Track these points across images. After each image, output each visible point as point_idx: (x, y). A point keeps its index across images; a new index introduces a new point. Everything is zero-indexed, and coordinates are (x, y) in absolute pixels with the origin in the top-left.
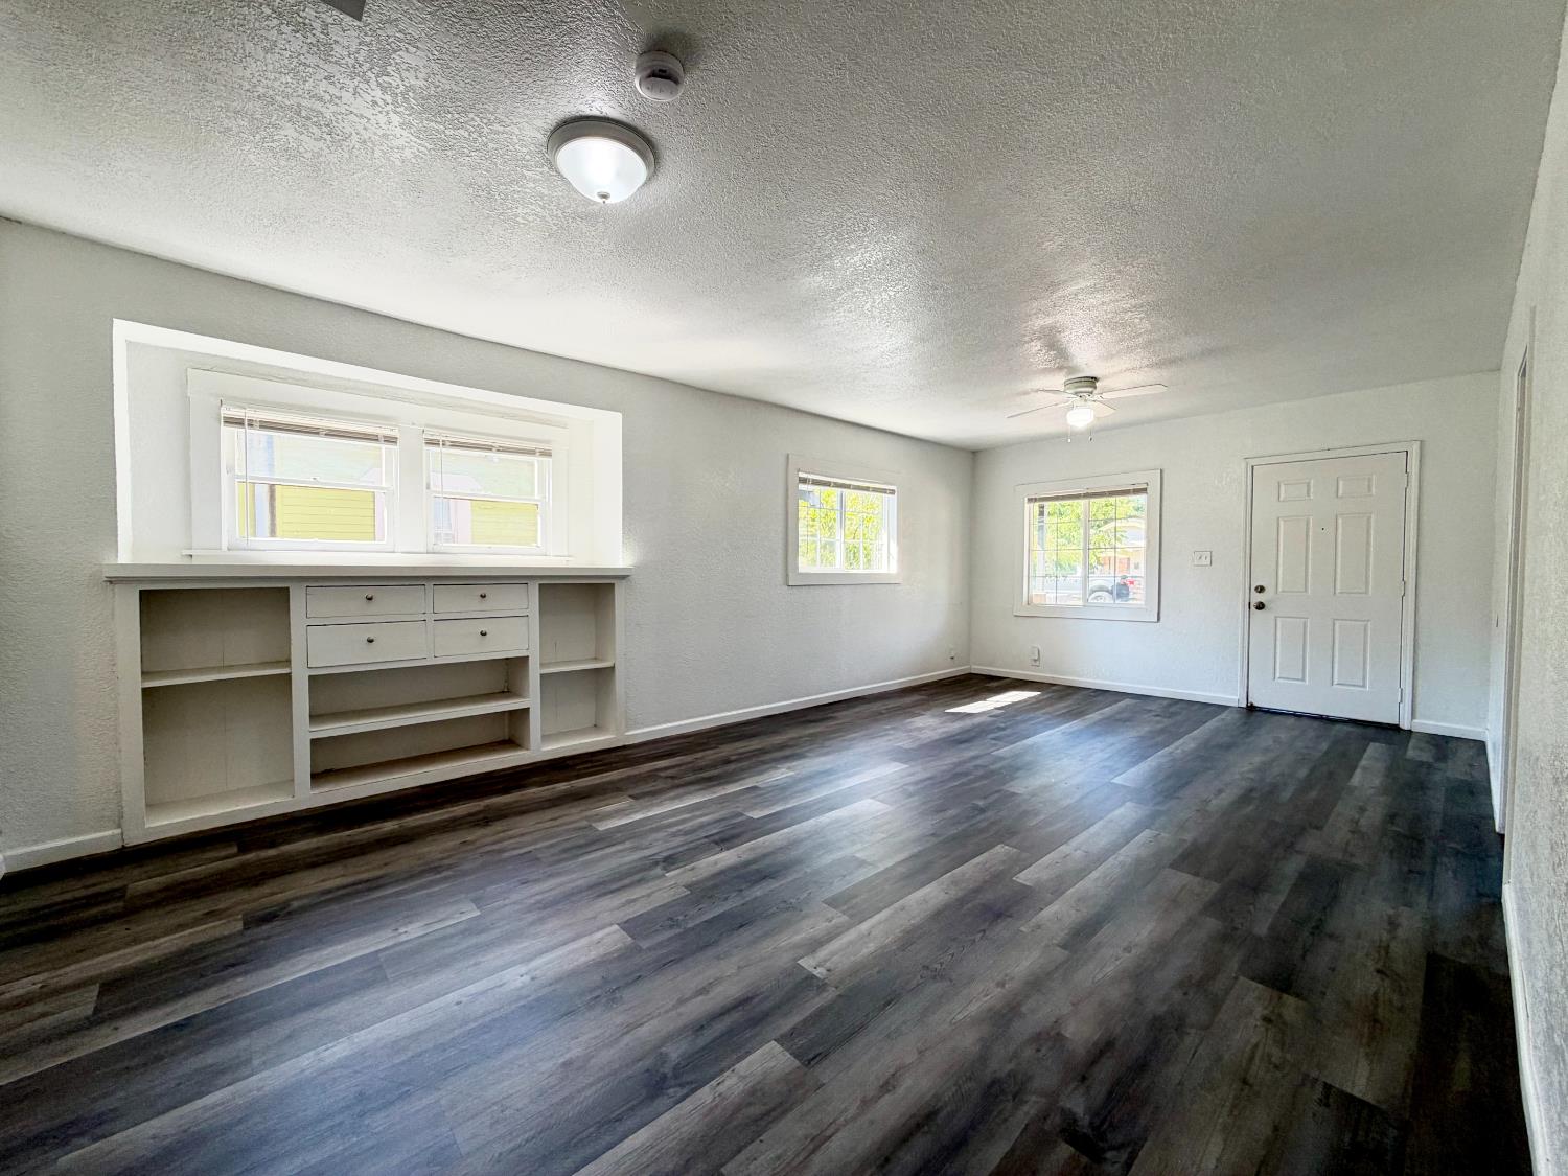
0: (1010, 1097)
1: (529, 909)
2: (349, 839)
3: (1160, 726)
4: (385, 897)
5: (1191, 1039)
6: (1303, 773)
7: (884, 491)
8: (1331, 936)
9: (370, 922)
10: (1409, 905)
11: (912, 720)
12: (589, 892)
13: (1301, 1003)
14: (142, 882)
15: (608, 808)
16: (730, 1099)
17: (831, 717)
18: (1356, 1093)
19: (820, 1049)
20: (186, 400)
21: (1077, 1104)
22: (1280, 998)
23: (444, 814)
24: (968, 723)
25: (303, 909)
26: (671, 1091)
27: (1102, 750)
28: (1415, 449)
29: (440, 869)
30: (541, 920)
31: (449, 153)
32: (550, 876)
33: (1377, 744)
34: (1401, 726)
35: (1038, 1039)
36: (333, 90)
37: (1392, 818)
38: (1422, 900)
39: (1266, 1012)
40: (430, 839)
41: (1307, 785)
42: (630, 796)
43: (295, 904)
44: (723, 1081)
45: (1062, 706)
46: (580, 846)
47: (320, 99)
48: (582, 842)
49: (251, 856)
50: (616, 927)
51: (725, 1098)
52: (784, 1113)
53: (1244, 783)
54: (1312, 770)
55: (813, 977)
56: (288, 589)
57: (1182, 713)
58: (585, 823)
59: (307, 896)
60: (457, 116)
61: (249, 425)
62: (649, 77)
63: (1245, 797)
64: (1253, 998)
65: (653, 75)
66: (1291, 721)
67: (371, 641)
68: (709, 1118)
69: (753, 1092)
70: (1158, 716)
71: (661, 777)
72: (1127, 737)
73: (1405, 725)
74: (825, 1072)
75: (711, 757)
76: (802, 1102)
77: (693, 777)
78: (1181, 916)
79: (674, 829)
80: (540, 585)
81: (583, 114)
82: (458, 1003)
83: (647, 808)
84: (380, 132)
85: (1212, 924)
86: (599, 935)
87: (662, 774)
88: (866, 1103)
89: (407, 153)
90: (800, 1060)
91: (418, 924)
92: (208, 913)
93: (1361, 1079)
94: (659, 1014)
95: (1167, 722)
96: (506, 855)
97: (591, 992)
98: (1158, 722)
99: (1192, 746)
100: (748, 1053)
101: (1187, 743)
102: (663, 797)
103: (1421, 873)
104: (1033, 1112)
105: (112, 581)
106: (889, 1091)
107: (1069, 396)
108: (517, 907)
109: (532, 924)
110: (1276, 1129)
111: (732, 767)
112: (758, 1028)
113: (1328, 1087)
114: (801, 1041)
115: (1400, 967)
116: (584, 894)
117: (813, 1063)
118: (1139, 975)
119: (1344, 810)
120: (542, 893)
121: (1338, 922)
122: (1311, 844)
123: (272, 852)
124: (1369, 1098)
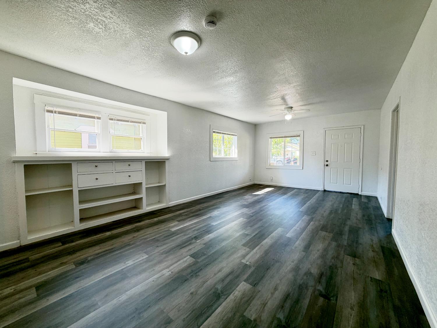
0: (305, 288)
1: (162, 254)
2: (97, 238)
3: (305, 196)
4: (117, 254)
5: (339, 270)
6: (341, 206)
7: (234, 135)
8: (361, 244)
9: (116, 261)
10: (374, 236)
11: (244, 197)
12: (177, 248)
13: (360, 260)
14: (33, 256)
15: (173, 224)
16: (238, 297)
17: (223, 197)
18: (377, 278)
19: (255, 282)
20: (33, 104)
21: (320, 288)
22: (355, 259)
23: (124, 229)
24: (259, 197)
25: (93, 259)
26: (222, 297)
27: (294, 203)
28: (362, 127)
29: (130, 245)
30: (167, 257)
31: (141, 37)
32: (164, 244)
33: (355, 198)
34: (359, 194)
35: (305, 274)
36: (111, 16)
37: (364, 216)
38: (376, 234)
39: (353, 262)
40: (123, 237)
41: (343, 209)
42: (177, 221)
43: (89, 258)
44: (235, 293)
45: (281, 191)
46: (169, 236)
47: (106, 18)
48: (168, 234)
49: (67, 246)
50: (189, 257)
51: (237, 297)
52: (253, 299)
53: (329, 209)
54: (343, 205)
55: (247, 265)
56: (71, 164)
57: (309, 193)
58: (167, 229)
59: (92, 255)
60: (147, 27)
61: (55, 113)
62: (208, 23)
63: (331, 213)
64: (349, 259)
65: (210, 22)
66: (335, 193)
67: (97, 179)
68: (235, 302)
69: (243, 294)
70: (304, 193)
71: (183, 215)
72: (300, 198)
73: (360, 194)
74: (259, 287)
75: (194, 209)
76: (257, 295)
77: (192, 215)
78: (327, 242)
79: (194, 229)
80: (145, 162)
81: (186, 30)
82: (153, 281)
83: (184, 224)
84: (122, 29)
85: (334, 244)
86: (185, 259)
87: (183, 214)
88: (272, 294)
89: (128, 36)
90: (252, 285)
91: (131, 261)
92: (61, 263)
93: (377, 275)
94: (211, 278)
95: (306, 195)
96: (148, 239)
97: (190, 274)
98: (305, 195)
99: (315, 200)
100: (238, 285)
101: (313, 200)
102: (186, 221)
103: (374, 228)
104: (311, 291)
105: (14, 162)
106: (276, 290)
107: (286, 111)
108: (158, 254)
109: (165, 258)
110: (364, 288)
111: (202, 211)
112: (238, 279)
113: (371, 278)
114: (250, 281)
115: (377, 250)
116: (176, 248)
117: (255, 286)
118: (323, 256)
119: (353, 214)
120: (164, 249)
121: (361, 241)
122: (349, 223)
123: (73, 244)
124: (380, 279)
